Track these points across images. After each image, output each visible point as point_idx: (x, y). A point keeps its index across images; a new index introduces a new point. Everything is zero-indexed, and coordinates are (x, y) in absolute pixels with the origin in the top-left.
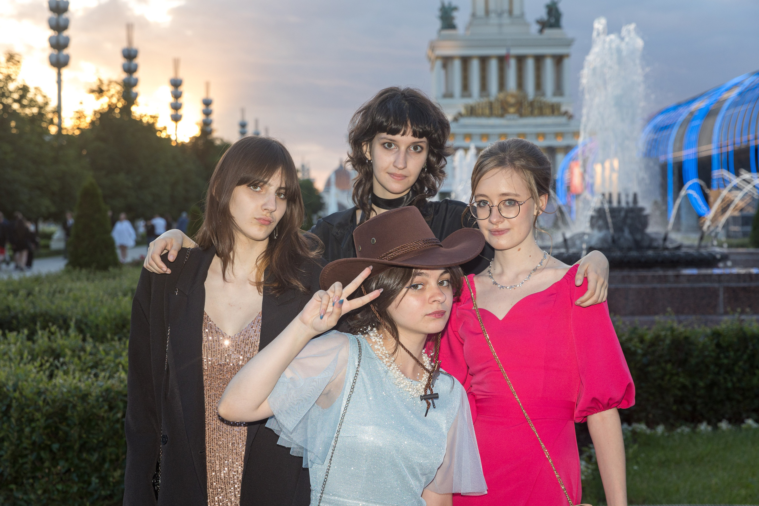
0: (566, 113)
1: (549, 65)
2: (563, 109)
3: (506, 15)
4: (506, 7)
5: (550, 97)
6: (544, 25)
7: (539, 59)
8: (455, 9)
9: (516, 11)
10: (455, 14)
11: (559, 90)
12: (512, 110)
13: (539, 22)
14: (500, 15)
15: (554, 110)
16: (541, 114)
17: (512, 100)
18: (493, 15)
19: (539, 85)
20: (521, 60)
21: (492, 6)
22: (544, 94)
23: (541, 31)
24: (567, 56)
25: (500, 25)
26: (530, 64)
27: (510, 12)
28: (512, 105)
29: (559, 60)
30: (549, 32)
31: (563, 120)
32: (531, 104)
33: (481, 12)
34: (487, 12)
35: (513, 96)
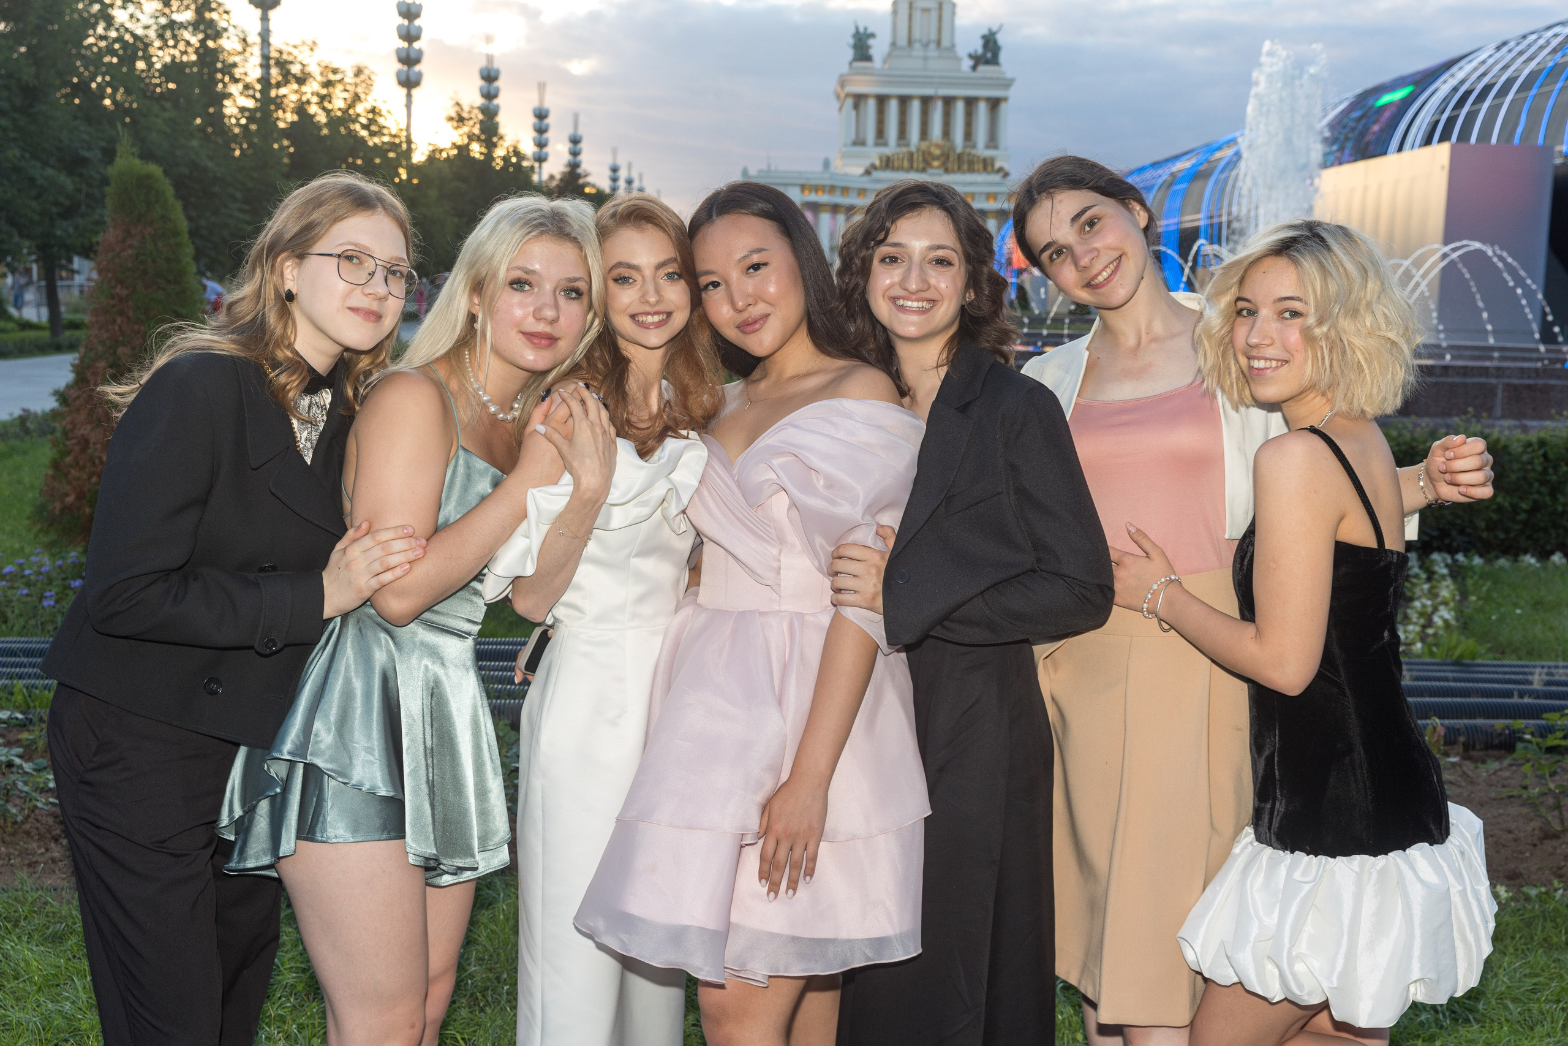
0: (1000, 170)
1: (982, 108)
2: (998, 165)
3: (933, 46)
4: (933, 36)
5: (981, 150)
6: (978, 60)
7: (971, 102)
8: (872, 35)
9: (945, 43)
10: (871, 42)
11: (993, 141)
12: (936, 163)
13: (971, 56)
14: (926, 45)
15: (987, 165)
16: (971, 170)
17: (937, 152)
18: (917, 46)
19: (968, 135)
20: (948, 101)
21: (916, 34)
22: (974, 146)
23: (974, 68)
24: (1005, 99)
25: (926, 59)
26: (960, 108)
27: (939, 43)
28: (937, 158)
29: (995, 104)
30: (983, 69)
31: (997, 178)
32: (960, 157)
33: (902, 41)
34: (910, 42)
35: (938, 146)
